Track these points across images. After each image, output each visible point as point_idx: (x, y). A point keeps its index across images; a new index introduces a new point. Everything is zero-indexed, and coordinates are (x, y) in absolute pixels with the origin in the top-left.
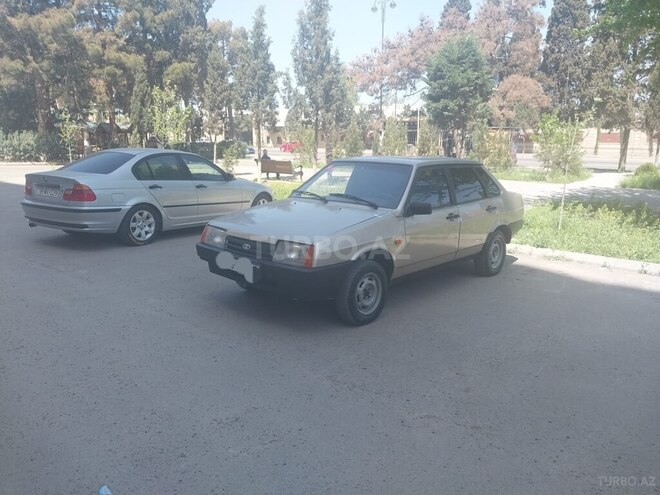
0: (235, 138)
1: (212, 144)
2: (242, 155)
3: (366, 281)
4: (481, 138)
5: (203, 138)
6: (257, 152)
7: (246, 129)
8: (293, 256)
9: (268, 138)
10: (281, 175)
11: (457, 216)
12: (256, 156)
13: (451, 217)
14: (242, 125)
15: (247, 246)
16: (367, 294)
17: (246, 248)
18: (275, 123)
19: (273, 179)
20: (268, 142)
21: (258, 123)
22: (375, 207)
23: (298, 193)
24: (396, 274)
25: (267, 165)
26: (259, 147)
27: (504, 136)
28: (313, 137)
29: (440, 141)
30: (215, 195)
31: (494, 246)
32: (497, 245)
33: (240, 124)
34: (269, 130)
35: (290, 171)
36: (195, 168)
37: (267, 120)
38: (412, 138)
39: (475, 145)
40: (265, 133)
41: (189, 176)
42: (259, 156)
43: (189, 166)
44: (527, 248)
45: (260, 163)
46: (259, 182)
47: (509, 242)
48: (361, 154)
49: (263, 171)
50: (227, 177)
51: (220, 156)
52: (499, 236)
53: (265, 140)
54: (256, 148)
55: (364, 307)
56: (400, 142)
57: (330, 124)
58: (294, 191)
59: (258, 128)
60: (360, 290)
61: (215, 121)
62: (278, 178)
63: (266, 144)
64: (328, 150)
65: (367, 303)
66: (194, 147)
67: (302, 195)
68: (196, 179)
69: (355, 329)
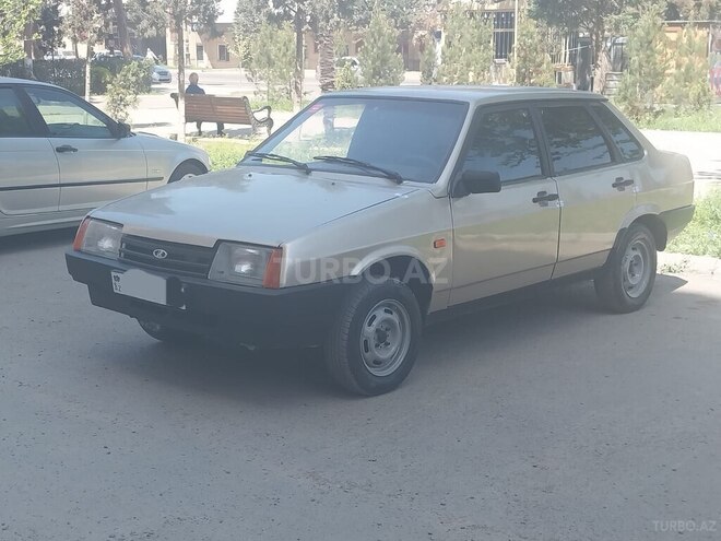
0: (128, 49)
1: (80, 63)
2: (145, 85)
3: (381, 315)
4: (647, 44)
5: (60, 50)
6: (175, 79)
7: (152, 32)
8: (244, 268)
9: (200, 49)
10: (227, 126)
11: (554, 197)
12: (174, 87)
13: (542, 199)
14: (144, 23)
15: (160, 254)
16: (382, 338)
17: (159, 256)
18: (212, 17)
19: (210, 134)
20: (200, 57)
21: (178, 18)
22: (396, 179)
23: (256, 156)
24: (436, 304)
25: (198, 105)
26: (181, 70)
27: (697, 39)
28: (293, 46)
29: (565, 51)
30: (94, 166)
31: (631, 254)
32: (638, 253)
33: (139, 20)
34: (200, 33)
35: (245, 118)
36: (53, 114)
37: (195, 13)
38: (504, 46)
39: (635, 59)
40: (192, 39)
41: (41, 129)
42: (181, 86)
43: (42, 109)
44: (706, 262)
45: (182, 103)
46: (181, 140)
47: (662, 248)
48: (395, 82)
49: (188, 119)
50: (118, 130)
51: (99, 88)
52: (641, 237)
53: (193, 52)
54: (174, 72)
55: (378, 363)
56: (477, 53)
57: (327, 19)
58: (249, 154)
59: (178, 30)
60: (369, 331)
61: (87, 16)
62: (220, 132)
63: (194, 63)
64: (324, 73)
65: (383, 355)
66: (41, 70)
67: (265, 161)
68: (54, 135)
69: (361, 403)
